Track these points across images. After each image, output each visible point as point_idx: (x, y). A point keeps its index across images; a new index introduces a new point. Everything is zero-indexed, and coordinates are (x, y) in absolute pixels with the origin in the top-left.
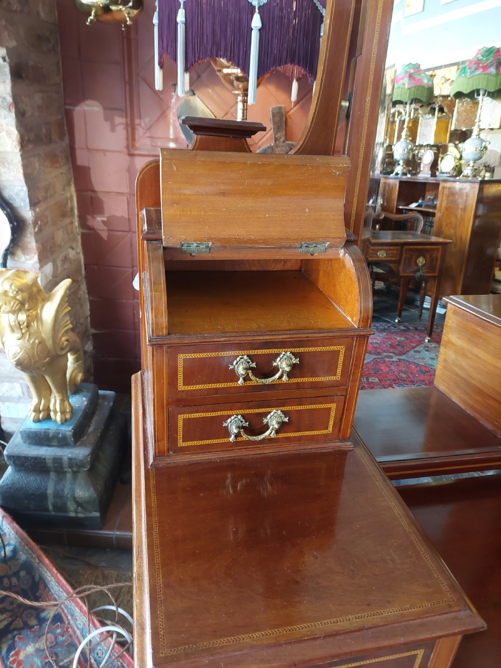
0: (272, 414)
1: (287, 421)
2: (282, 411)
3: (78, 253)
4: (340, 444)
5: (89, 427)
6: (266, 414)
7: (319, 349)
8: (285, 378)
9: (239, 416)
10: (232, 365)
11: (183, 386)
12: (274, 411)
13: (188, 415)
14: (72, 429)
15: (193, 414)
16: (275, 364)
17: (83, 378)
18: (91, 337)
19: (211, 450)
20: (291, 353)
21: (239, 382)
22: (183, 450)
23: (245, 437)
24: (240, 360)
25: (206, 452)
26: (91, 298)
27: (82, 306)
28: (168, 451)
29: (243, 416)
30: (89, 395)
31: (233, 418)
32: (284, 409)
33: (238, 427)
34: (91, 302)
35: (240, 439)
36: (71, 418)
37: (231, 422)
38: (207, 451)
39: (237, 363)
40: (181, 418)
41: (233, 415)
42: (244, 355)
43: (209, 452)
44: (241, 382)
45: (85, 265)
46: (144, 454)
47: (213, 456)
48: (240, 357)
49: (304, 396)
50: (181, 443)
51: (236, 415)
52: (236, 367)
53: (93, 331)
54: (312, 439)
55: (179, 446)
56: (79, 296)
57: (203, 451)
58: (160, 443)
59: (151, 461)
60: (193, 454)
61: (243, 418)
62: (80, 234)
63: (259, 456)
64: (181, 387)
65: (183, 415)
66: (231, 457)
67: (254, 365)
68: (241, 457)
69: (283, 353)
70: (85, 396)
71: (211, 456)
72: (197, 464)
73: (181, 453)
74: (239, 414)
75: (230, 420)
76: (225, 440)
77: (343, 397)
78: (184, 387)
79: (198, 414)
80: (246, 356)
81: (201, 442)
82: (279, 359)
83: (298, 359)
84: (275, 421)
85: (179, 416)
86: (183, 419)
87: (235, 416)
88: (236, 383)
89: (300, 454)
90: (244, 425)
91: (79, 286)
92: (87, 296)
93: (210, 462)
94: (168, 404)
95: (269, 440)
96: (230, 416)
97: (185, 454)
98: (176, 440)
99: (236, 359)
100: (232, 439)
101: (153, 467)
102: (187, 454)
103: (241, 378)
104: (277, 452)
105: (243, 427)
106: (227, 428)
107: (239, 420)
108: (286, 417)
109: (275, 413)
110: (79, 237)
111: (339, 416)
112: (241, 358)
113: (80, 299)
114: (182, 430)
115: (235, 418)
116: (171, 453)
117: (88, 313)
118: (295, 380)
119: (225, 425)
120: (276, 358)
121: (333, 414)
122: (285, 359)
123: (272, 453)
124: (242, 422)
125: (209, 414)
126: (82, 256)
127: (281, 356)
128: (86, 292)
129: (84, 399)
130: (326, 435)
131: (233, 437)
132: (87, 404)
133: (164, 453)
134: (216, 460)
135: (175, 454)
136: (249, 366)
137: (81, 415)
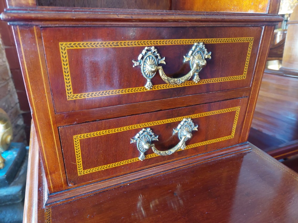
0: (182, 123)
1: (197, 130)
2: (192, 119)
3: (4, 62)
4: (240, 148)
5: (20, 171)
6: (175, 125)
7: (230, 40)
8: (196, 79)
9: (149, 130)
10: (136, 60)
11: (74, 93)
12: (184, 120)
13: (86, 134)
14: (5, 175)
15: (92, 133)
16: (186, 60)
17: (12, 139)
18: (21, 116)
19: (118, 174)
20: (203, 44)
21: (146, 86)
22: (85, 179)
23: (157, 153)
24: (146, 53)
25: (113, 177)
26: (18, 91)
27: (11, 96)
28: (66, 183)
29: (152, 129)
30: (18, 150)
31: (141, 132)
32: (194, 116)
33: (148, 142)
34: (18, 94)
35: (149, 156)
36: (4, 167)
37: (139, 137)
38: (115, 175)
39: (142, 58)
40: (77, 139)
41: (141, 129)
42: (151, 46)
43: (116, 177)
44: (148, 85)
45: (11, 69)
46: (39, 191)
47: (123, 180)
48: (146, 48)
49: (213, 100)
50: (81, 171)
51: (145, 128)
52: (142, 63)
53: (22, 112)
54: (217, 146)
55: (79, 175)
56: (9, 89)
57: (108, 177)
58: (54, 175)
59: (46, 198)
60: (97, 182)
61: (153, 132)
62: (4, 49)
63: (170, 172)
64: (71, 96)
65: (79, 135)
66: (141, 178)
67: (163, 61)
68: (152, 175)
69: (195, 44)
70: (16, 151)
71: (120, 181)
72: (104, 192)
73: (83, 183)
74: (148, 127)
75: (138, 135)
76: (134, 160)
77: (247, 98)
78: (76, 95)
79: (98, 132)
80: (153, 47)
81: (106, 166)
82: (190, 52)
83: (210, 54)
84: (185, 131)
85: (74, 137)
86: (80, 140)
87: (143, 129)
88: (143, 87)
89: (208, 163)
90: (153, 139)
91: (8, 83)
92: (15, 90)
93: (118, 188)
94: (55, 123)
95: (179, 153)
96: (137, 131)
97: (88, 184)
98: (74, 168)
99: (141, 52)
100: (141, 157)
101: (48, 207)
102: (91, 183)
103: (148, 80)
104: (187, 165)
105: (153, 142)
106: (134, 145)
107: (148, 133)
108: (195, 126)
109: (185, 121)
110: (4, 52)
111: (242, 120)
112: (148, 50)
113: (9, 91)
114: (80, 155)
115: (144, 131)
116: (70, 185)
117: (17, 101)
118: (206, 81)
119: (132, 141)
120: (188, 52)
121: (237, 117)
122: (198, 52)
123: (182, 166)
124: (151, 136)
125: (112, 131)
126: (7, 64)
127: (193, 48)
128: (14, 87)
129: (14, 153)
130: (229, 141)
131: (142, 154)
132: (17, 156)
133: (62, 186)
134: (125, 184)
135: (76, 185)
136: (158, 63)
137: (12, 165)
